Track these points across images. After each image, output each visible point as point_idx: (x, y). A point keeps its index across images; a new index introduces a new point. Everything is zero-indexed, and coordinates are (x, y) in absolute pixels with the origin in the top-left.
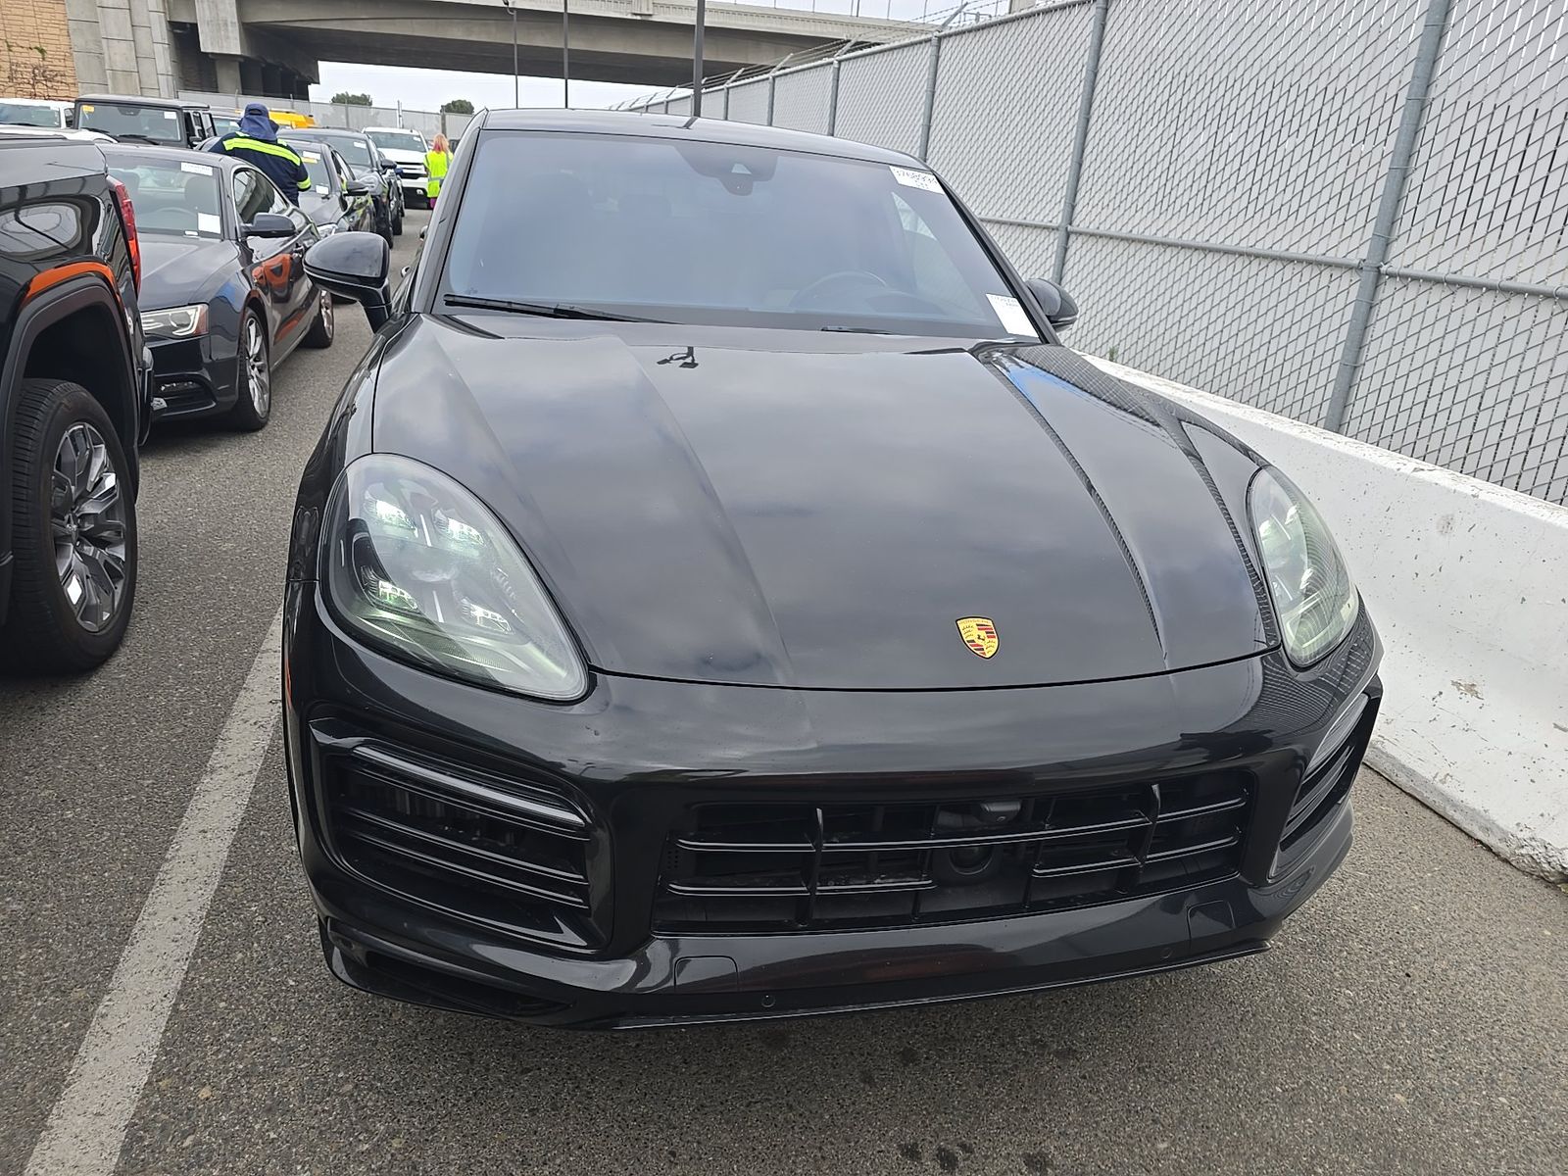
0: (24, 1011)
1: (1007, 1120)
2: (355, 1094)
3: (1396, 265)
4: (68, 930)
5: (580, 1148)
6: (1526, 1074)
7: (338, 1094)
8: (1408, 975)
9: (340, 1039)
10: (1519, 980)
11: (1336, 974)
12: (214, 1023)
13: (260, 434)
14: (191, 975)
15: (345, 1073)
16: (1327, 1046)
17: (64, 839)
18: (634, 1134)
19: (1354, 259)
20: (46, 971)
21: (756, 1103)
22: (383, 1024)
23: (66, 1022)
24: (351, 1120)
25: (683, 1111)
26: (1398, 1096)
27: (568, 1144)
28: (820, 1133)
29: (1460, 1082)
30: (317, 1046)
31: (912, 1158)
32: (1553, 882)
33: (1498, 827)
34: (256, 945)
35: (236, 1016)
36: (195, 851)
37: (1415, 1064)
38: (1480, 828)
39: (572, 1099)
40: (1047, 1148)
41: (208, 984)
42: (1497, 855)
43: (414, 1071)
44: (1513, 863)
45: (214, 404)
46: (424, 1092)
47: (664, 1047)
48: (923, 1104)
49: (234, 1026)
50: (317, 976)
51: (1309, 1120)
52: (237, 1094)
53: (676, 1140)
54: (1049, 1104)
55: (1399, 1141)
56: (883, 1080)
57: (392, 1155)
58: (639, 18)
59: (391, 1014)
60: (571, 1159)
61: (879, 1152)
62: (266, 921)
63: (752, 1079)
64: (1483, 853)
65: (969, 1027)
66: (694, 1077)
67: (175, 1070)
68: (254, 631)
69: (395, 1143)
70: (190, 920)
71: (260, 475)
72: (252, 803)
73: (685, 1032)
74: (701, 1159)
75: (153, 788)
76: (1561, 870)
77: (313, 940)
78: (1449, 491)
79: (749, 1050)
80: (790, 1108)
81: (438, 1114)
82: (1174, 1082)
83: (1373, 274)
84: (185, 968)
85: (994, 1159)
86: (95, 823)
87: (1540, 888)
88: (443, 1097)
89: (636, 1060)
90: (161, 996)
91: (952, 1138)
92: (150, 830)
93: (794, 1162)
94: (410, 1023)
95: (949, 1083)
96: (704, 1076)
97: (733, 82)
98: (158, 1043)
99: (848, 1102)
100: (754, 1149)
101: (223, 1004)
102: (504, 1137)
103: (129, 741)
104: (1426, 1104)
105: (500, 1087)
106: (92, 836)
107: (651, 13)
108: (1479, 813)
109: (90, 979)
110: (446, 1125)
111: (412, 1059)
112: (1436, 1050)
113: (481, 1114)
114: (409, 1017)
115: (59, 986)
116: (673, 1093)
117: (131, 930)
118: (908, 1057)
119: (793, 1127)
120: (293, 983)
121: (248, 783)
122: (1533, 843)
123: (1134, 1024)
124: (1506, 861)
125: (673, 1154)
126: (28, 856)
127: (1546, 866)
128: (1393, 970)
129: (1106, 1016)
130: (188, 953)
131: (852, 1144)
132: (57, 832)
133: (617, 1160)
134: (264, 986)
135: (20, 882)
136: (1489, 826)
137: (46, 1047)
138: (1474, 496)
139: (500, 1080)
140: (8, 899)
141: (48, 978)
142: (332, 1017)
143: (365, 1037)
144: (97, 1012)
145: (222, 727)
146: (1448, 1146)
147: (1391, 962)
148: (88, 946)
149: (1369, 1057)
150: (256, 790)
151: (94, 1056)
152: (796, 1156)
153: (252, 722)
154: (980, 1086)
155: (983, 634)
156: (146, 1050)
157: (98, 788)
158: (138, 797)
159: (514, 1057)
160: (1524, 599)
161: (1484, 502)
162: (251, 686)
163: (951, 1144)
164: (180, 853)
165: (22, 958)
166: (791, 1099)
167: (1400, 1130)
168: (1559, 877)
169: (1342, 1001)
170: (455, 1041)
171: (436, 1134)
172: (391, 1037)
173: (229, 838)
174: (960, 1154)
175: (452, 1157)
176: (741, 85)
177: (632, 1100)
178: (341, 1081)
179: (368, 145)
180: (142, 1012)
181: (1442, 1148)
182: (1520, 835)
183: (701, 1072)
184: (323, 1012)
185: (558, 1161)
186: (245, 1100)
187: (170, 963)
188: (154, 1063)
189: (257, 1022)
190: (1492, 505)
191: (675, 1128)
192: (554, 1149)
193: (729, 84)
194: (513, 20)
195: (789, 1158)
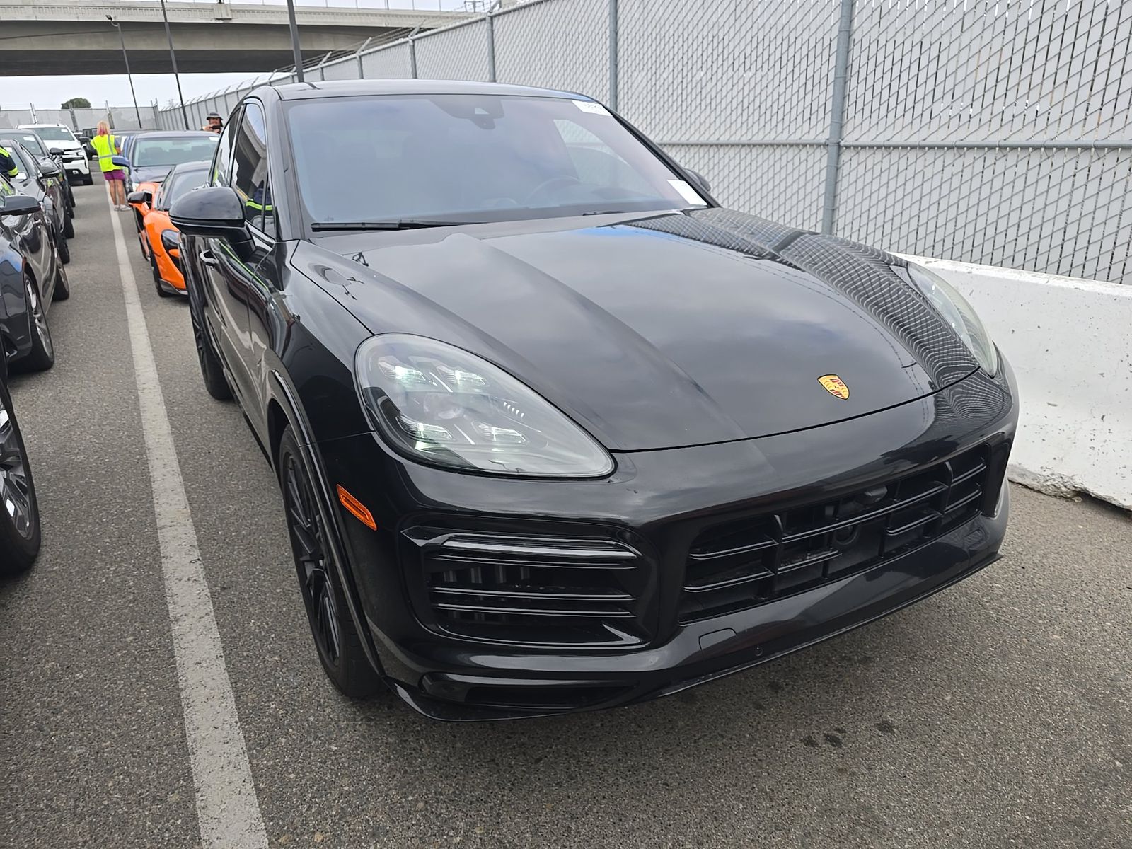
0: (138, 821)
1: (854, 708)
2: (429, 808)
3: (848, 140)
4: (134, 757)
5: (604, 798)
6: (1112, 607)
7: (415, 811)
8: (1023, 568)
9: (395, 776)
10: (1080, 556)
11: (985, 576)
12: (294, 790)
13: (52, 371)
14: (255, 762)
15: (413, 796)
16: (1003, 618)
17: (87, 694)
18: (633, 779)
19: (822, 139)
20: (136, 789)
21: (699, 739)
22: (419, 758)
23: (177, 820)
24: (437, 825)
25: (657, 757)
26: (1055, 636)
27: (595, 798)
28: (750, 747)
29: (1082, 620)
30: (380, 785)
31: (812, 745)
32: (1069, 498)
33: (1030, 472)
34: (291, 730)
35: (307, 781)
36: (200, 678)
37: (1054, 616)
38: (1018, 475)
39: (580, 769)
40: (886, 717)
41: (272, 765)
42: (1032, 489)
43: (461, 782)
44: (1044, 492)
45: (16, 352)
46: (477, 793)
47: (620, 721)
48: (800, 712)
49: (310, 787)
50: (350, 739)
51: (1017, 662)
52: (343, 832)
53: (663, 776)
54: (872, 692)
55: (1069, 660)
56: (768, 704)
57: (481, 839)
58: (221, 22)
59: (421, 750)
60: (603, 806)
61: (791, 747)
62: (288, 712)
63: (688, 725)
64: (1025, 490)
65: (800, 660)
66: (651, 734)
67: (285, 828)
68: (143, 514)
69: (477, 830)
70: (228, 726)
71: (73, 401)
72: (223, 636)
73: (628, 709)
74: (685, 782)
75: (137, 643)
76: (1074, 489)
77: (331, 716)
78: (952, 272)
79: (675, 708)
80: (722, 736)
81: (495, 805)
82: (934, 661)
83: (836, 148)
84: (247, 758)
85: (860, 732)
86: (106, 677)
87: (1063, 502)
88: (492, 793)
89: (606, 734)
90: (240, 782)
91: (828, 727)
92: (154, 672)
93: (744, 768)
94: (438, 752)
95: (808, 696)
96: (656, 732)
97: (325, 63)
98: (260, 815)
99: (755, 724)
100: (715, 767)
101: (292, 776)
102: (550, 805)
103: (94, 613)
104: (1072, 637)
105: (527, 775)
106: (109, 687)
107: (230, 17)
108: (1015, 467)
109: (176, 785)
110: (505, 809)
111: (455, 775)
112: (1060, 606)
113: (525, 796)
114: (435, 748)
115: (154, 797)
116: (643, 747)
117: (186, 744)
118: (775, 687)
119: (731, 747)
120: (336, 748)
121: (210, 621)
122: (1054, 477)
123: (893, 633)
124: (1039, 492)
125: (667, 785)
126: (65, 714)
127: (1064, 489)
128: (1013, 567)
129: (875, 633)
130: (242, 748)
131: (772, 747)
132: (78, 690)
133: (632, 798)
134: (315, 755)
135: (72, 733)
136: (1023, 473)
137: (172, 841)
138: (969, 273)
139: (523, 771)
140: (70, 747)
141: (141, 794)
142: (379, 763)
143: (412, 769)
144: (197, 806)
145: (164, 588)
146: (1095, 656)
147: (1010, 563)
148: (159, 764)
149: (1028, 619)
150: (221, 626)
151: (216, 836)
152: (743, 764)
153: (186, 579)
154: (827, 692)
155: (836, 384)
156: (253, 821)
157: (92, 652)
158: (128, 651)
159: (524, 754)
160: (1013, 331)
161: (976, 276)
162: (168, 554)
163: (830, 731)
164: (189, 682)
165: (110, 785)
166: (719, 731)
167: (1066, 654)
168: (1072, 494)
169: (997, 591)
170: (477, 755)
171: (502, 817)
172: (430, 764)
173: (222, 662)
174: (839, 735)
175: (522, 828)
176: (333, 64)
177: (619, 760)
178: (413, 803)
179: (36, 138)
180: (233, 797)
181: (1092, 658)
182: (1044, 474)
183: (653, 730)
184: (370, 761)
185: (595, 810)
186: (352, 834)
187: (232, 758)
188: (266, 829)
189: (325, 780)
190: (982, 276)
191: (658, 769)
192: (588, 804)
193: (322, 64)
194: (118, 31)
195: (739, 766)
